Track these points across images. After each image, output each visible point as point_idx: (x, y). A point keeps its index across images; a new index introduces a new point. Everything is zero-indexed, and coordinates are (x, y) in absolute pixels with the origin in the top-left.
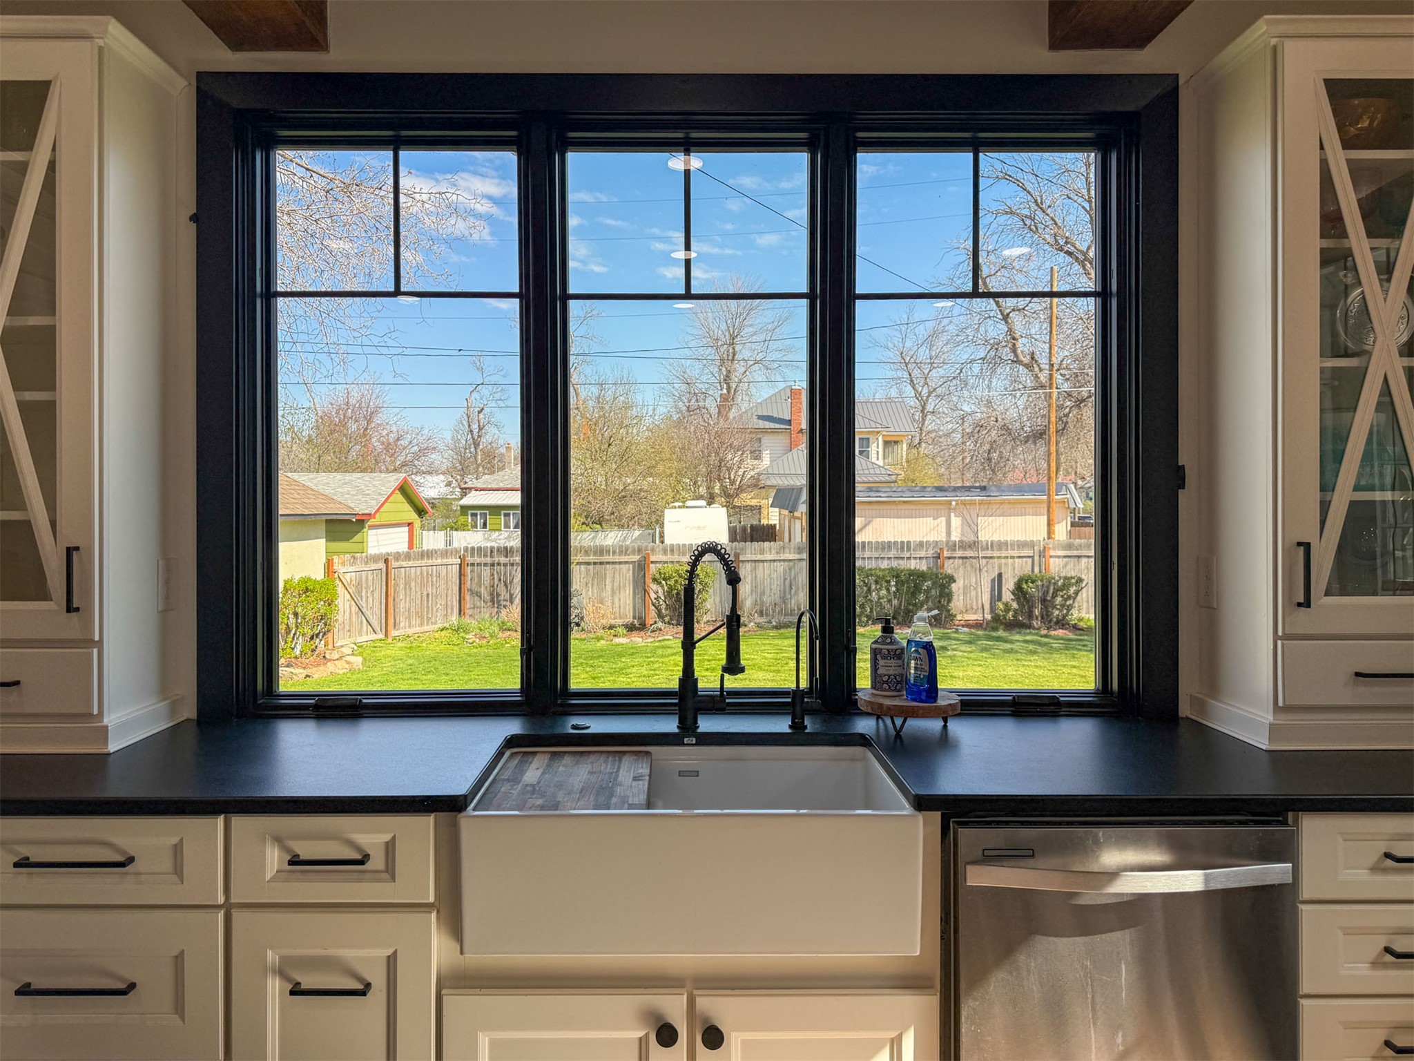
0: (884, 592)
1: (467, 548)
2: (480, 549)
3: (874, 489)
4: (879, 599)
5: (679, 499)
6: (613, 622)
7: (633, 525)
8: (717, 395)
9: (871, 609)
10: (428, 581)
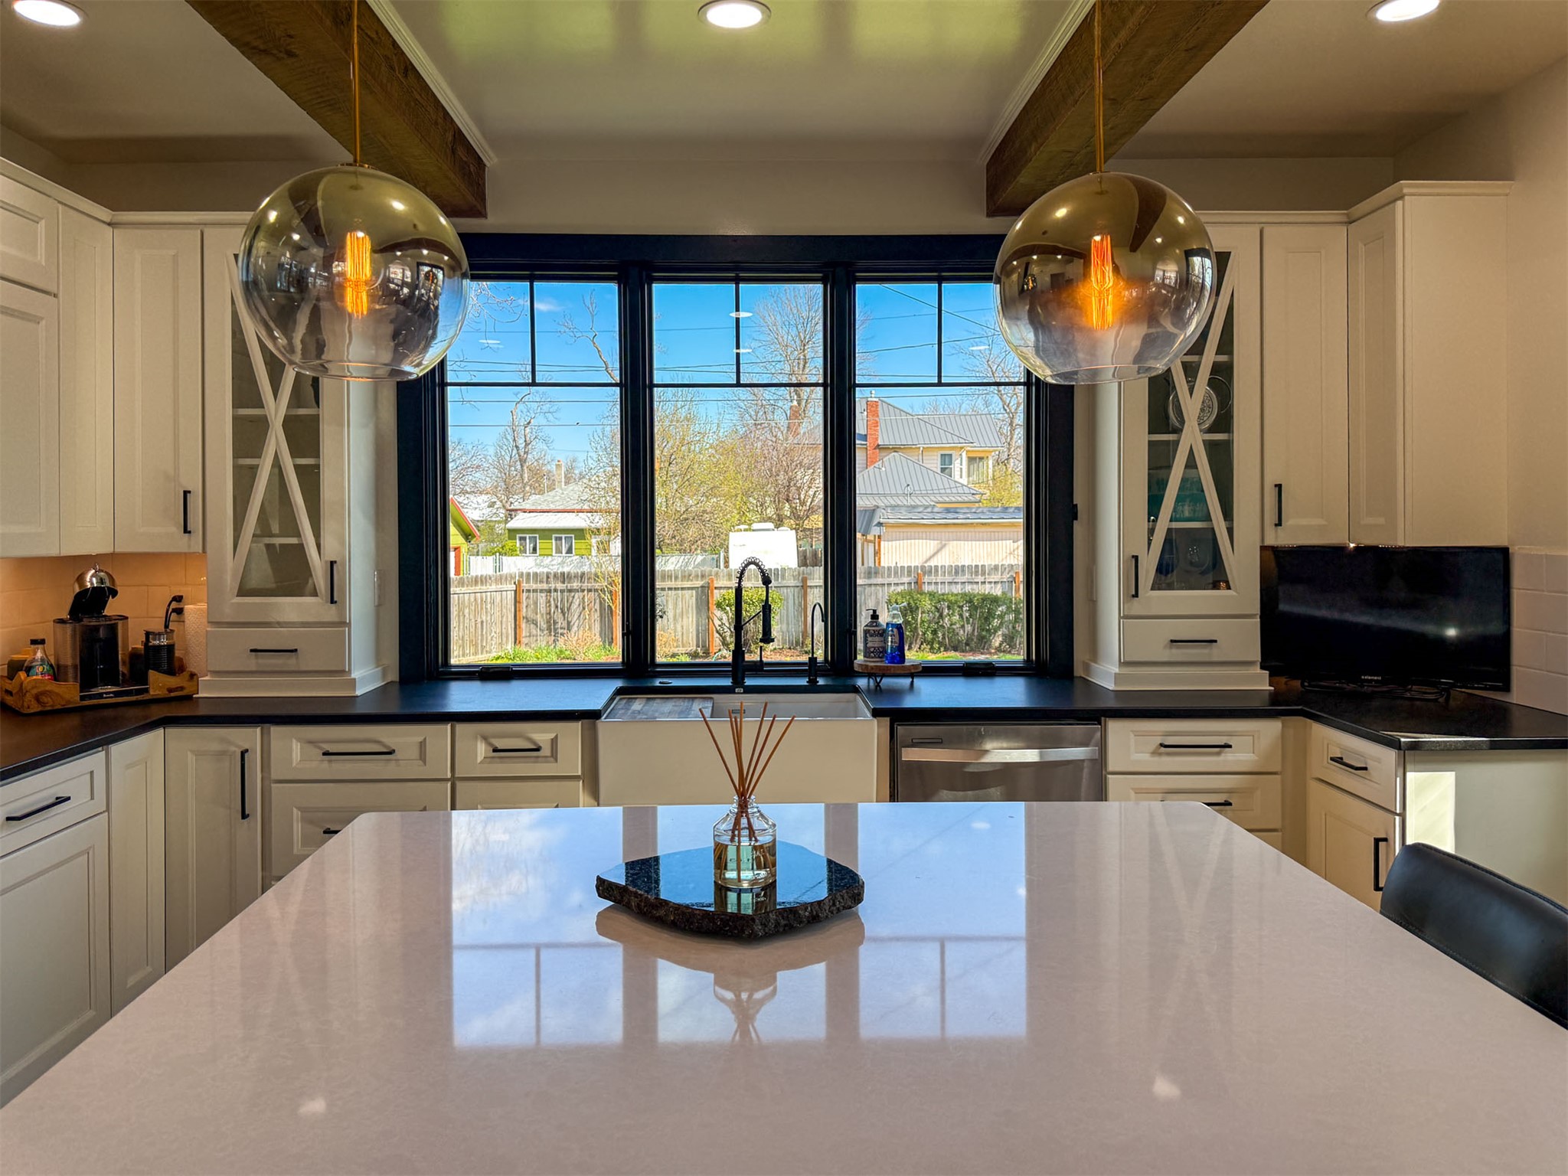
0: (956, 618)
1: (522, 573)
2: (536, 574)
3: (952, 510)
4: (951, 625)
5: (745, 522)
6: (676, 650)
7: (696, 549)
8: (787, 407)
9: (944, 635)
10: (482, 608)
